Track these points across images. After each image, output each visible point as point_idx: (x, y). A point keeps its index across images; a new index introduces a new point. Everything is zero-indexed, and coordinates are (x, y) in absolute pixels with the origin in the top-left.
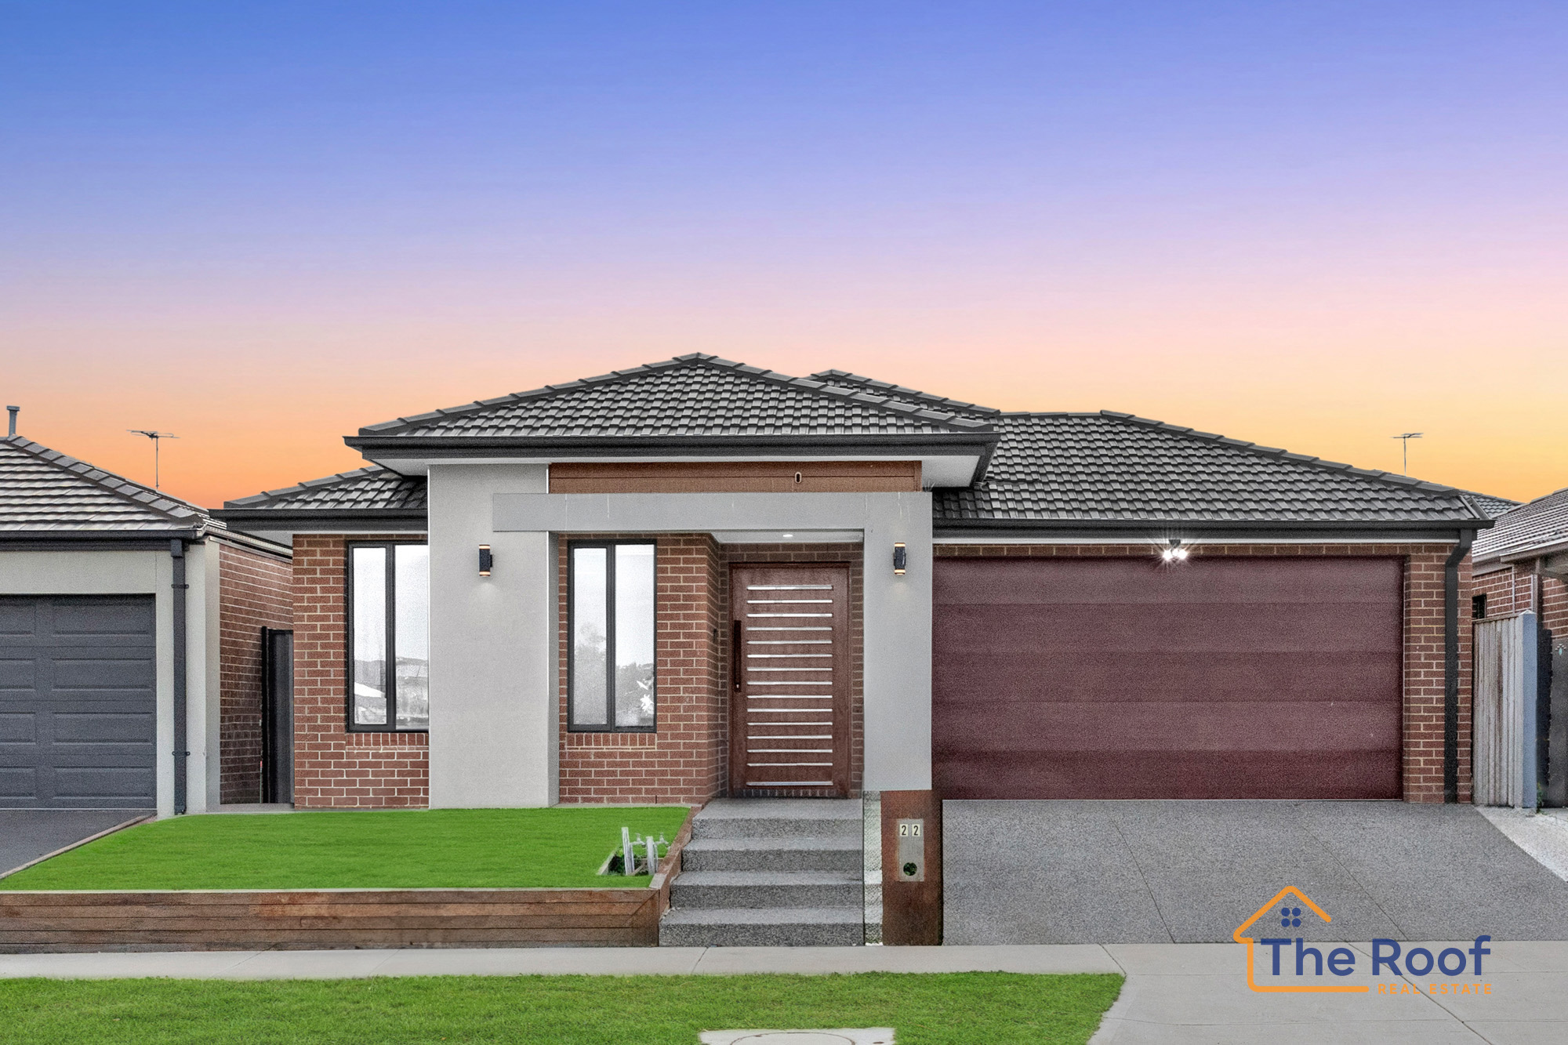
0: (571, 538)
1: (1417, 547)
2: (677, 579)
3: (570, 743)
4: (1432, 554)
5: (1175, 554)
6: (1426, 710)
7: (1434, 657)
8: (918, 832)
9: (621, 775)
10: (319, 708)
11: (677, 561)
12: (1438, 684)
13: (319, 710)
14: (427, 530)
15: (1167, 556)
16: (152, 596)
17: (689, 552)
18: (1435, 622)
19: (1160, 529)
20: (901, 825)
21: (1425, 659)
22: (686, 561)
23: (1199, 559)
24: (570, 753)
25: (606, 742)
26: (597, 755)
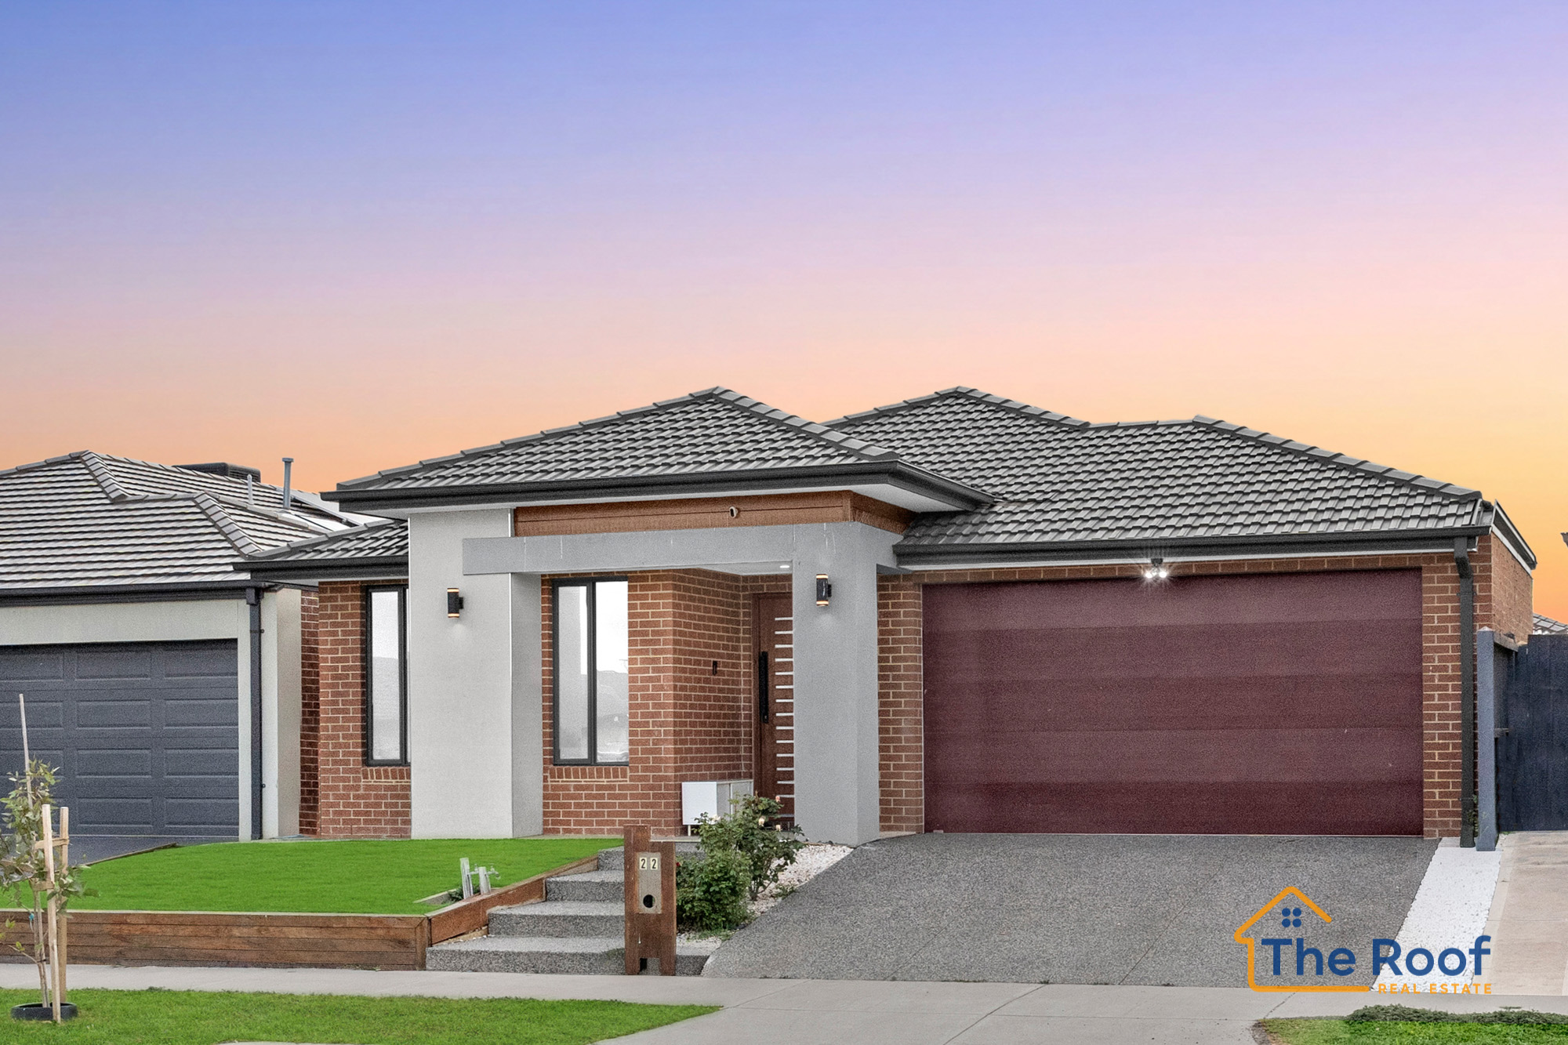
0: (553, 577)
1: (1429, 558)
2: (646, 615)
3: (553, 776)
4: (1446, 564)
5: (1155, 574)
6: (1442, 737)
7: (1450, 678)
8: (656, 866)
9: (597, 807)
10: (340, 744)
11: (646, 597)
12: (1453, 708)
13: (340, 746)
14: (408, 575)
15: (1149, 575)
16: (235, 640)
17: (655, 588)
18: (1451, 639)
19: (1141, 548)
20: (641, 859)
21: (1439, 680)
22: (654, 597)
23: (1182, 580)
24: (552, 786)
25: (584, 776)
26: (577, 788)
